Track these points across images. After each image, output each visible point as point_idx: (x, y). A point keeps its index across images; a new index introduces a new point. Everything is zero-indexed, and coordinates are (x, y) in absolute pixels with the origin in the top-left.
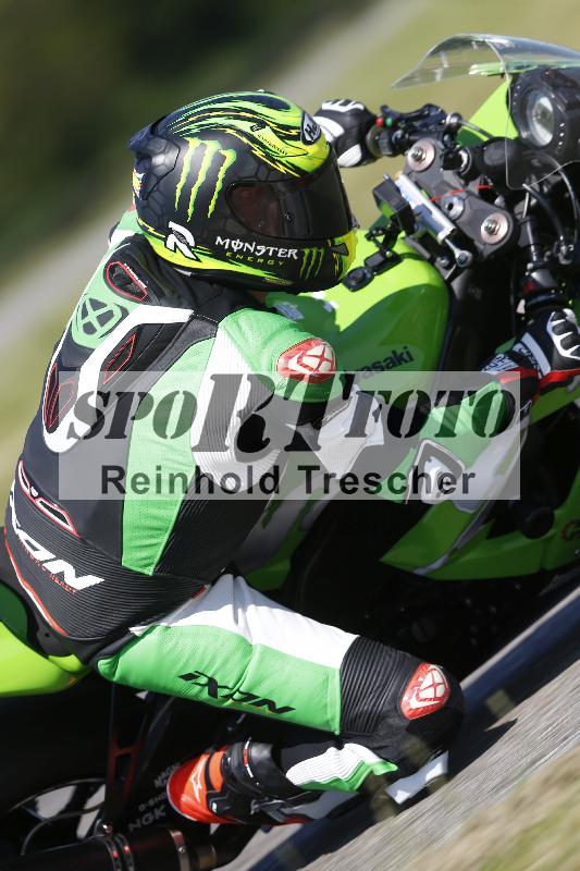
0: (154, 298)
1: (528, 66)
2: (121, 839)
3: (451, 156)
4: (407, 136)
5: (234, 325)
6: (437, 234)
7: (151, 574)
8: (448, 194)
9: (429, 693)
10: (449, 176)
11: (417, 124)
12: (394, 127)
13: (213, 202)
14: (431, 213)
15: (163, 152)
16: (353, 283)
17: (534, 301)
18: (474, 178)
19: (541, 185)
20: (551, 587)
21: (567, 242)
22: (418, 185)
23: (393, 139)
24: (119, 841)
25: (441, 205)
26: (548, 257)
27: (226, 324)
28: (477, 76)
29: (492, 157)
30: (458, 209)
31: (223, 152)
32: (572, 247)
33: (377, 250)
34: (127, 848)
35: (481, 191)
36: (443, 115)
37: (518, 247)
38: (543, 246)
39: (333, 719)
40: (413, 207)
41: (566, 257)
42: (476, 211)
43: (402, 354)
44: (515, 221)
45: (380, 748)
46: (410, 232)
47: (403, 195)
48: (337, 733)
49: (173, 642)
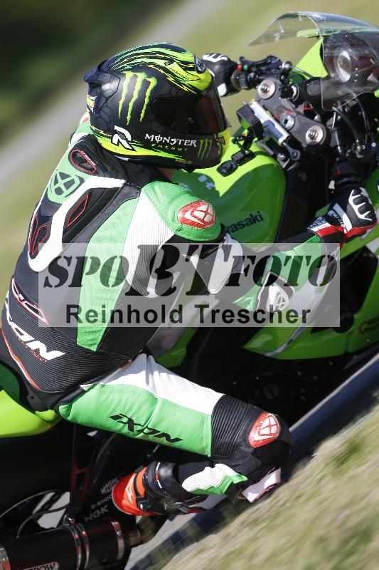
0: (101, 172)
1: (335, 31)
2: (80, 527)
3: (286, 89)
4: (257, 76)
5: (151, 190)
6: (278, 139)
7: (95, 350)
8: (284, 114)
9: (267, 431)
10: (285, 102)
11: (263, 68)
12: (249, 71)
13: (143, 111)
14: (274, 125)
15: (109, 82)
16: (224, 171)
17: (340, 182)
18: (301, 103)
19: (344, 108)
20: (351, 363)
21: (361, 143)
22: (265, 108)
23: (248, 78)
24: (79, 528)
25: (280, 120)
26: (349, 153)
27: (146, 189)
28: (302, 38)
29: (312, 90)
30: (290, 123)
31: (148, 79)
32: (364, 147)
33: (239, 149)
34: (84, 533)
35: (305, 111)
36: (280, 63)
37: (330, 147)
38: (345, 146)
39: (206, 447)
40: (262, 122)
41: (360, 154)
42: (303, 124)
43: (256, 216)
44: (328, 130)
45: (236, 466)
46: (260, 138)
47: (256, 115)
48: (209, 456)
49: (107, 394)
